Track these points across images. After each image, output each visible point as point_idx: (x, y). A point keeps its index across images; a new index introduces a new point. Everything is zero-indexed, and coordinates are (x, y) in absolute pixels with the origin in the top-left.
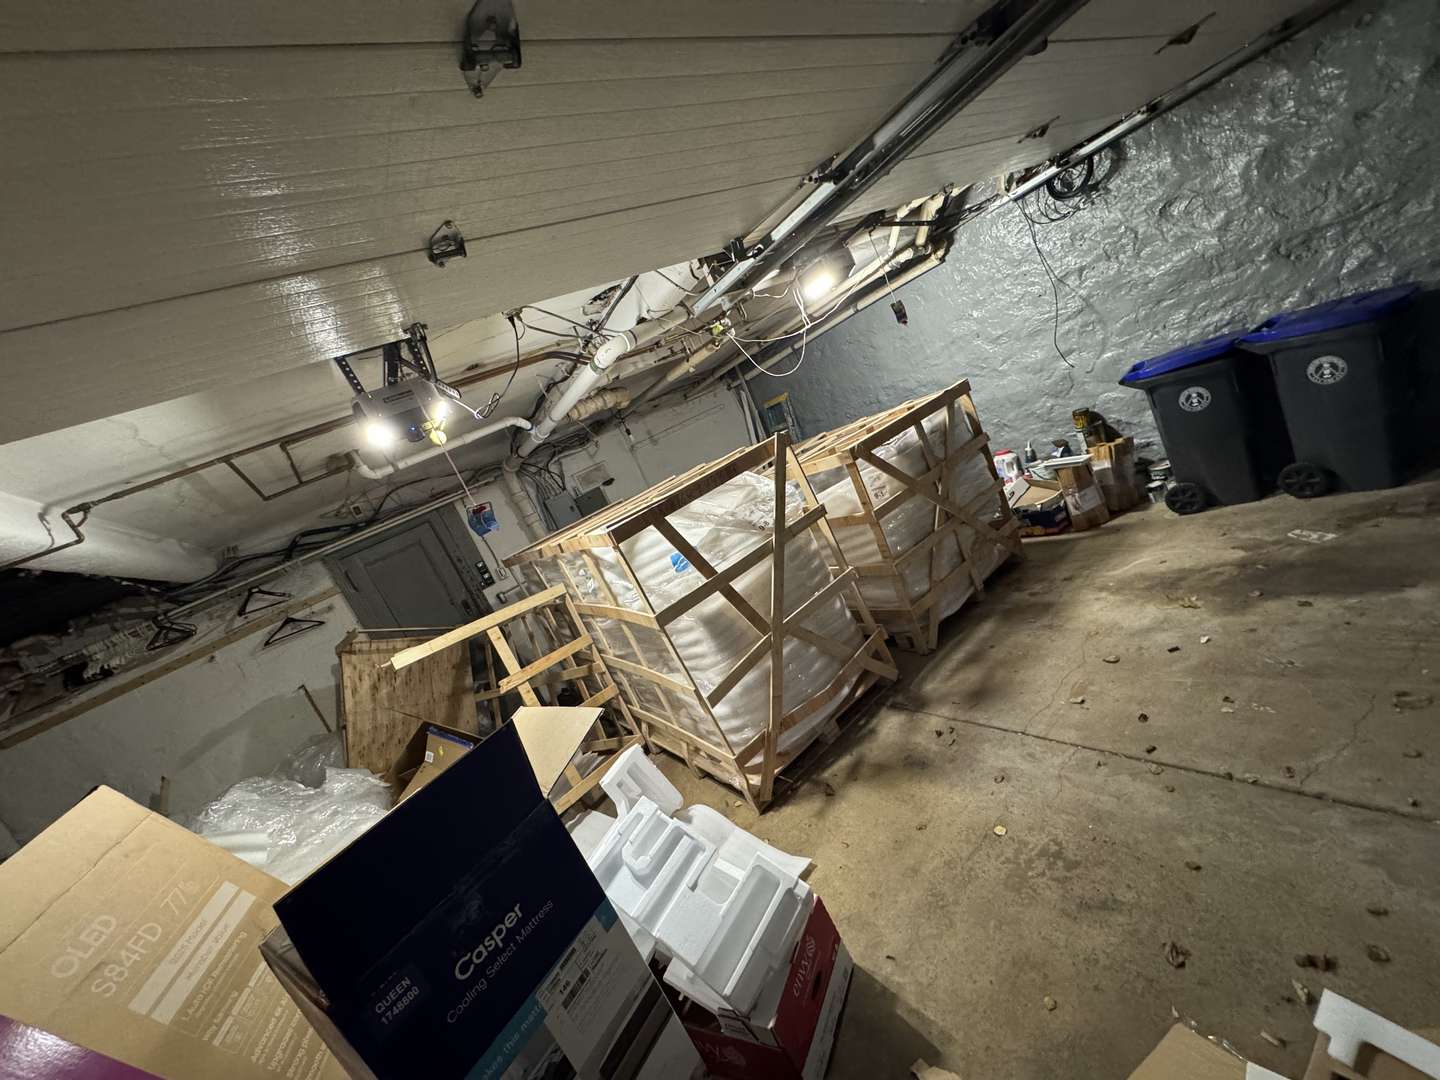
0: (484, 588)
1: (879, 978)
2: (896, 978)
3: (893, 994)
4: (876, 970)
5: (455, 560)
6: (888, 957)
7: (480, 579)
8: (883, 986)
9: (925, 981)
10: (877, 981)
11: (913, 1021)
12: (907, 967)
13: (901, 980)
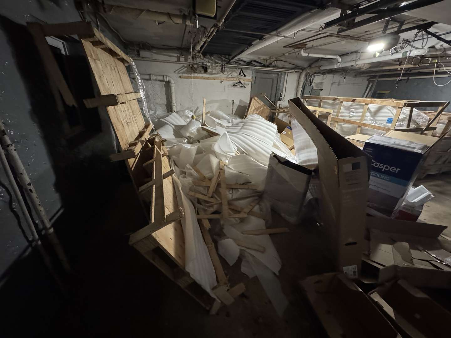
0: (278, 100)
5: (277, 89)
7: (279, 98)
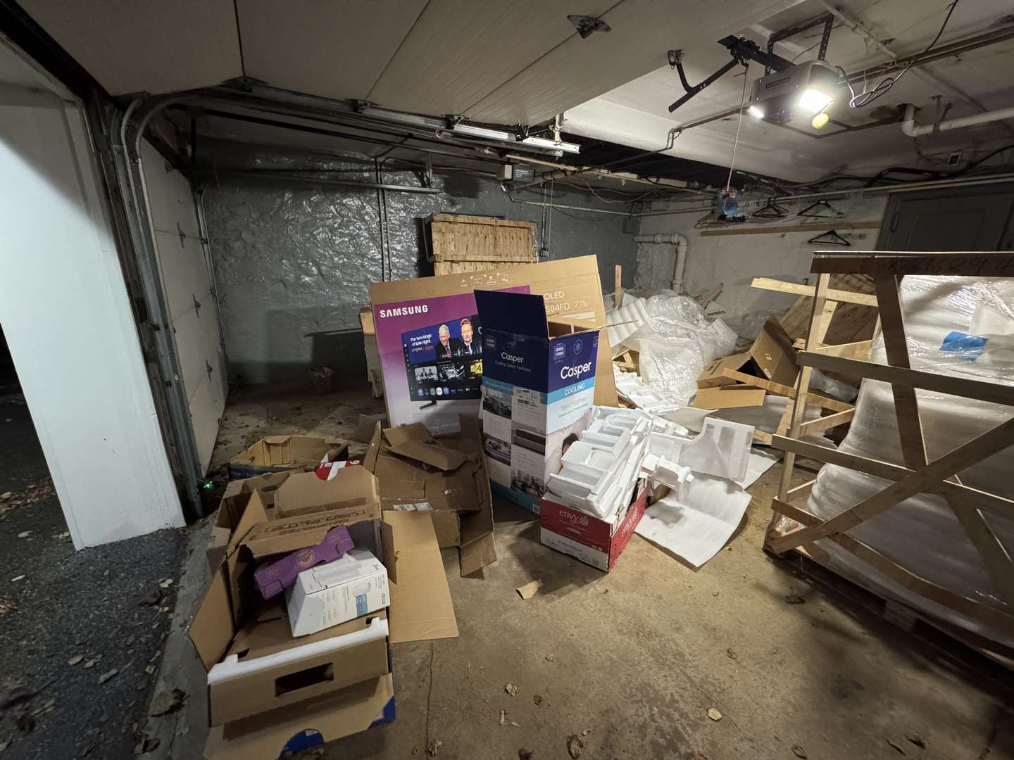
1: (594, 582)
2: (592, 590)
3: (583, 586)
4: (600, 583)
6: (607, 591)
8: (589, 582)
9: (585, 602)
10: (593, 580)
11: (565, 589)
12: (598, 598)
13: (589, 592)
